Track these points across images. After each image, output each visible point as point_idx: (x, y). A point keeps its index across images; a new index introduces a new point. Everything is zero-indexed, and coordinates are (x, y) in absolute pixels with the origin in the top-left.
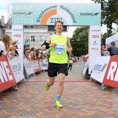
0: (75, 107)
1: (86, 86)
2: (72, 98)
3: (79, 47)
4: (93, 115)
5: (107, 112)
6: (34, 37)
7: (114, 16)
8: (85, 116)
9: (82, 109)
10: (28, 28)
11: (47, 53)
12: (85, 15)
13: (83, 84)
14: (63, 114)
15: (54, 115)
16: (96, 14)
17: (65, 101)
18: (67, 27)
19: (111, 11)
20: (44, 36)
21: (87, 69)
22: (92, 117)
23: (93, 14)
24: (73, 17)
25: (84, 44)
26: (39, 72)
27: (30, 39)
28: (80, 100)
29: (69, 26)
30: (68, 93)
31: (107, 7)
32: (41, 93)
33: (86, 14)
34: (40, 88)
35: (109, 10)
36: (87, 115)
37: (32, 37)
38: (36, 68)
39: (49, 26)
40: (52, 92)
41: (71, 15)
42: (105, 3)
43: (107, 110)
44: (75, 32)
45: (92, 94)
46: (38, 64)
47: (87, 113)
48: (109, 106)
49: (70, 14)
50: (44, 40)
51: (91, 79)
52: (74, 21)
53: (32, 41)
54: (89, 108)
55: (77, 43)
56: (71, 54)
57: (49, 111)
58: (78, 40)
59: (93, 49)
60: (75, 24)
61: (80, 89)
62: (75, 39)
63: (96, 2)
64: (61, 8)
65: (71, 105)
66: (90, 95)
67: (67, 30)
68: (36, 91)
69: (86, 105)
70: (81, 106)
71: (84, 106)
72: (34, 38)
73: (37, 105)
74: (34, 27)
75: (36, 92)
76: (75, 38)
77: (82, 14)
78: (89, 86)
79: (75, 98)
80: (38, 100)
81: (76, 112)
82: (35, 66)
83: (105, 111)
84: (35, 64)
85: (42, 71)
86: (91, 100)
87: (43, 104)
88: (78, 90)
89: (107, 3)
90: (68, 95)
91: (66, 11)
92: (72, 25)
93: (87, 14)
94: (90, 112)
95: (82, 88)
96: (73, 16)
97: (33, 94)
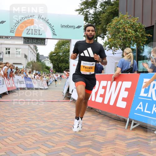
0: (50, 131)
1: (65, 107)
2: (49, 121)
3: (61, 62)
4: (70, 139)
5: (85, 136)
6: (9, 49)
7: (98, 29)
8: (60, 141)
9: (58, 134)
10: (2, 38)
11: (25, 68)
12: (66, 28)
13: (63, 105)
14: (36, 139)
15: (25, 141)
16: (79, 27)
17: (40, 125)
18: (46, 40)
19: (96, 23)
20: (20, 48)
21: (68, 87)
22: (68, 142)
23: (75, 27)
24: (53, 29)
25: (68, 59)
26: (14, 90)
27: (5, 51)
28: (58, 123)
29: (48, 39)
30: (44, 115)
31: (92, 19)
32: (13, 115)
33: (67, 26)
34: (13, 110)
35: (95, 22)
36: (62, 140)
37: (7, 49)
38: (9, 85)
39: (24, 38)
40: (26, 114)
41: (51, 27)
42: (90, 14)
43: (85, 134)
44: (57, 45)
45: (71, 116)
46: (12, 81)
47: (63, 138)
48: (88, 129)
49: (49, 25)
50: (20, 53)
51: (72, 99)
52: (54, 34)
53: (6, 53)
54: (66, 132)
55: (59, 58)
56: (52, 70)
57: (20, 136)
58: (61, 54)
59: (74, 66)
60: (55, 37)
61: (59, 111)
62: (58, 53)
63: (80, 13)
64: (40, 18)
65: (46, 129)
66: (69, 117)
67: (46, 43)
68: (7, 112)
69: (63, 128)
70: (57, 130)
71: (61, 130)
72: (9, 51)
73: (8, 129)
74: (9, 38)
75: (7, 114)
76: (57, 51)
77: (62, 26)
78: (69, 107)
79: (52, 120)
80: (9, 123)
81: (51, 137)
82: (8, 83)
83: (83, 135)
84: (8, 81)
85: (18, 89)
86: (69, 123)
87: (14, 128)
88: (56, 112)
89: (93, 15)
90: (44, 118)
91: (45, 21)
92: (52, 38)
93: (69, 27)
94: (66, 136)
95: (61, 109)
96: (53, 27)
97: (4, 117)
